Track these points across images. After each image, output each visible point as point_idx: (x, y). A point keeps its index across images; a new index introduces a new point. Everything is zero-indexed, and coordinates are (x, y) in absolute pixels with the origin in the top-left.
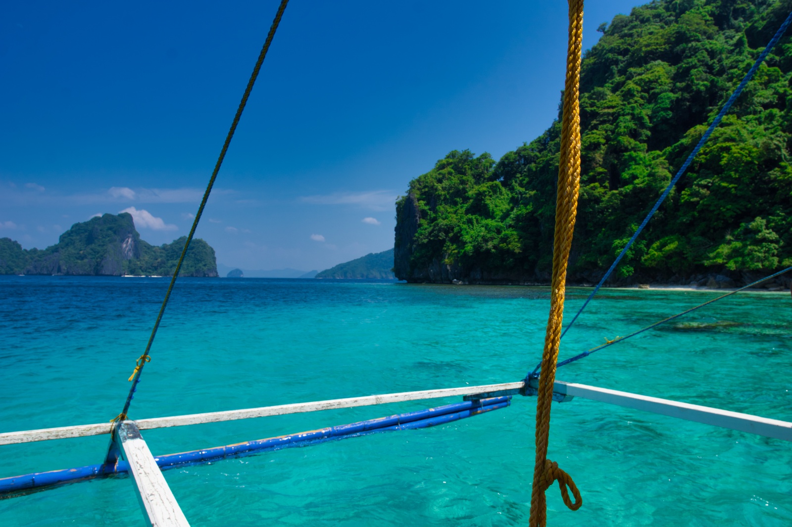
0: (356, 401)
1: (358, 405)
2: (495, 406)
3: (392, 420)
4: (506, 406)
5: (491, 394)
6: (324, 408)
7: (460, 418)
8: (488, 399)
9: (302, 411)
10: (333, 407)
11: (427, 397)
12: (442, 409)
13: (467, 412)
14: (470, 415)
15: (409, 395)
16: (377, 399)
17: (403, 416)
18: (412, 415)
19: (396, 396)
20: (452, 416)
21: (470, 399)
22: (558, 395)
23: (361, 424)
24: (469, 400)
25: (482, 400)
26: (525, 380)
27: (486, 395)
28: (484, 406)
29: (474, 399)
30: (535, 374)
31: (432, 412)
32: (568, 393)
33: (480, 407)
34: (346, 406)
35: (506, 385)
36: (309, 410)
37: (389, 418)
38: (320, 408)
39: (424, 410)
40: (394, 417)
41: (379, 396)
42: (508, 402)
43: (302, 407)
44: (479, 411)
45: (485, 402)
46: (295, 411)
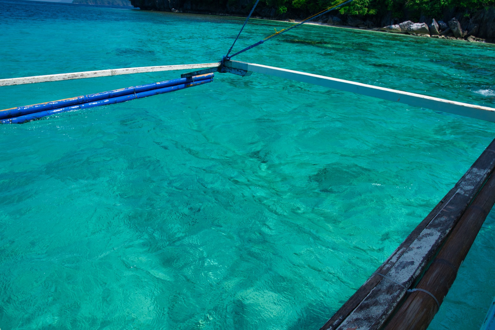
0: (96, 73)
1: (97, 76)
2: (202, 81)
3: (129, 90)
4: (210, 82)
5: (199, 72)
6: (70, 78)
7: (178, 89)
8: (197, 76)
9: (52, 80)
10: (77, 78)
11: (151, 71)
12: (165, 83)
13: (183, 85)
14: (185, 87)
15: (136, 69)
16: (112, 72)
17: (137, 87)
18: (144, 86)
19: (127, 70)
20: (173, 88)
21: (186, 76)
22: (242, 71)
23: (107, 93)
24: (184, 77)
25: (193, 77)
26: (221, 62)
27: (196, 73)
28: (195, 81)
29: (188, 76)
30: (228, 57)
31: (159, 84)
32: (249, 69)
33: (192, 82)
34: (88, 77)
35: (207, 64)
36: (57, 80)
37: (128, 88)
38: (66, 78)
39: (153, 83)
40: (131, 88)
41: (114, 70)
42: (212, 79)
43: (51, 77)
44: (191, 85)
45: (196, 78)
46: (45, 80)
